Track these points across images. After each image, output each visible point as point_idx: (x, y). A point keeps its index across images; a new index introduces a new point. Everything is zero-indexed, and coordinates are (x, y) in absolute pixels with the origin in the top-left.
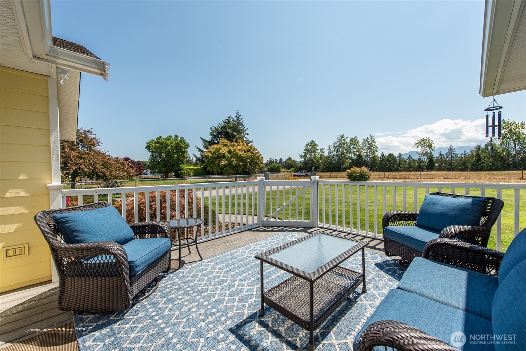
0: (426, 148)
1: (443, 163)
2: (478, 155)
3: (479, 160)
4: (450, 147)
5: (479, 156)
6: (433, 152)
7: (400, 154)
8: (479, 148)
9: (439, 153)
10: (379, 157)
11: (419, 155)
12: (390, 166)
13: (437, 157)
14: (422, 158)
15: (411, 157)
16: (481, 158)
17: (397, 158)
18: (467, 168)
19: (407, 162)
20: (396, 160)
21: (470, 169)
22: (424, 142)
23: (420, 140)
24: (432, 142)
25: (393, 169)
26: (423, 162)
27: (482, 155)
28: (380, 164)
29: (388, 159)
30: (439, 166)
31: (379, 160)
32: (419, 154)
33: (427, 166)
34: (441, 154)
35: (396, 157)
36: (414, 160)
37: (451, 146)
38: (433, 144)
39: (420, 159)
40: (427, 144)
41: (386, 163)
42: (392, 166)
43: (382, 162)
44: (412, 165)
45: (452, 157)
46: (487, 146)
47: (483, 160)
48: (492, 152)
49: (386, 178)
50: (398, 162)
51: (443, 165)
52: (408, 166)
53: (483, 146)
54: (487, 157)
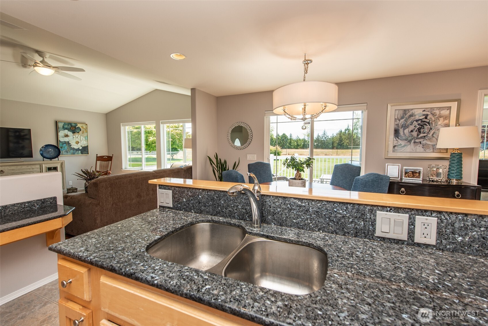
2: (341, 137)
8: (341, 132)
16: (342, 139)
17: (289, 137)
18: (334, 147)
19: (295, 141)
25: (286, 147)
27: (343, 137)
29: (282, 138)
30: (317, 145)
36: (300, 140)
39: (304, 139)
44: (299, 143)
45: (325, 138)
46: (346, 130)
47: (343, 141)
48: (349, 135)
49: (287, 154)
50: (289, 141)
51: (319, 144)
52: (296, 145)
53: (343, 131)
54: (345, 138)
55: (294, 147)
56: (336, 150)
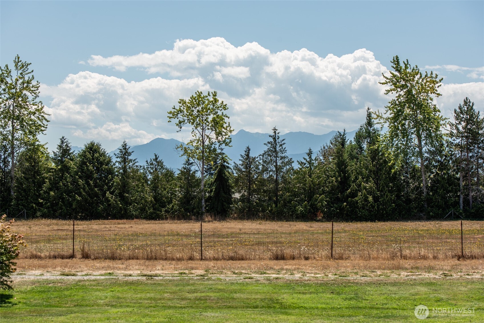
0: (208, 132)
1: (255, 191)
2: (341, 165)
3: (344, 182)
4: (272, 134)
5: (344, 172)
6: (226, 150)
7: (125, 146)
8: (343, 144)
9: (243, 153)
10: (52, 155)
11: (185, 157)
12: (92, 195)
13: (236, 167)
14: (193, 168)
15: (160, 163)
16: (349, 177)
17: (116, 162)
18: (318, 210)
19: (146, 181)
20: (110, 172)
21: (323, 212)
22: (200, 108)
23: (187, 99)
24: (225, 112)
26: (198, 182)
27: (352, 166)
28: (54, 186)
29: (83, 163)
30: (243, 199)
31: (49, 170)
32: (186, 150)
33: (210, 197)
34: (248, 155)
35: (110, 161)
36: (169, 174)
37: (275, 130)
38: (226, 120)
39: (186, 173)
40: (211, 118)
41: (74, 182)
42: (96, 195)
43: (61, 178)
45: (278, 169)
46: (359, 137)
47: (354, 186)
48: (373, 159)
49: (79, 255)
50: (117, 180)
51: (255, 198)
52: (150, 199)
53: (350, 139)
54: (361, 173)
55: (143, 210)
56: (328, 225)
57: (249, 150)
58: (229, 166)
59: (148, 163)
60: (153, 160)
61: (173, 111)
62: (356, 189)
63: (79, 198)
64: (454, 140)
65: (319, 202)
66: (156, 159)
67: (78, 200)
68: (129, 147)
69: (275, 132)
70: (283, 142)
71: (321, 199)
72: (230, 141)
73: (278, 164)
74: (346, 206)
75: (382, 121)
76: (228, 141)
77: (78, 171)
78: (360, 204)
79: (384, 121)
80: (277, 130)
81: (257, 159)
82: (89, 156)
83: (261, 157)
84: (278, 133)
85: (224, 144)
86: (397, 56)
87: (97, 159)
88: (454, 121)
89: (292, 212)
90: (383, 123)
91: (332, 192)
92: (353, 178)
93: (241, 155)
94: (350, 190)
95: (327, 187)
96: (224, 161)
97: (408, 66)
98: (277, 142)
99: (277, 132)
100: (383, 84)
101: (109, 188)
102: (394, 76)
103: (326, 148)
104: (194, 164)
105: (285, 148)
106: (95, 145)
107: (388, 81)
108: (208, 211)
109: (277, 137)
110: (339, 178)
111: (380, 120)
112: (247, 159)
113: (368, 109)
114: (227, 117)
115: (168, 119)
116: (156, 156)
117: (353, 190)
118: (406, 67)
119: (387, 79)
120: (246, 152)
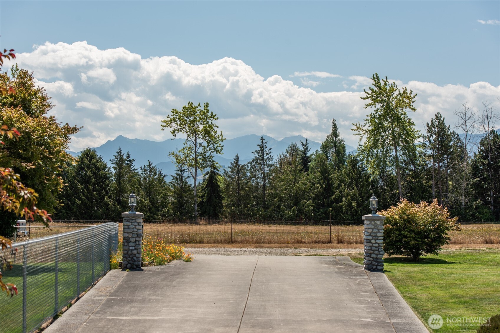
3: (328, 189)
4: (260, 143)
5: (328, 179)
6: (217, 158)
7: (120, 153)
9: (233, 161)
11: (178, 164)
12: (91, 199)
14: (185, 175)
15: (153, 170)
20: (107, 177)
23: (180, 109)
24: (215, 122)
26: (190, 188)
32: (178, 158)
33: (203, 202)
34: (237, 163)
35: (105, 167)
37: (262, 139)
42: (95, 199)
57: (238, 158)
58: (219, 172)
59: (142, 170)
60: (146, 166)
61: (167, 120)
62: (340, 195)
63: (79, 202)
64: (426, 151)
65: (305, 207)
66: (150, 165)
67: (78, 203)
68: (124, 154)
69: (262, 142)
70: (270, 151)
71: (308, 205)
72: (222, 149)
73: (266, 171)
74: (332, 211)
75: (361, 132)
76: (219, 149)
77: (76, 175)
78: (344, 209)
79: (363, 132)
80: (264, 140)
81: (245, 167)
82: (86, 161)
83: (249, 165)
84: (266, 143)
85: (215, 152)
86: (376, 73)
87: (94, 164)
88: (426, 134)
89: (281, 216)
90: (363, 135)
91: (317, 197)
92: (336, 185)
93: (231, 163)
94: (334, 196)
95: (313, 193)
96: (215, 168)
97: (387, 82)
98: (264, 150)
99: (264, 141)
100: (364, 99)
101: (107, 193)
102: (374, 92)
103: (282, 156)
104: (186, 170)
105: (272, 157)
106: (91, 151)
107: (369, 96)
108: (201, 215)
109: (264, 147)
110: (324, 185)
111: (359, 132)
112: (236, 167)
113: (334, 121)
114: (216, 126)
115: (162, 128)
116: (149, 162)
117: (337, 196)
118: (386, 84)
119: (369, 94)
120: (235, 159)
